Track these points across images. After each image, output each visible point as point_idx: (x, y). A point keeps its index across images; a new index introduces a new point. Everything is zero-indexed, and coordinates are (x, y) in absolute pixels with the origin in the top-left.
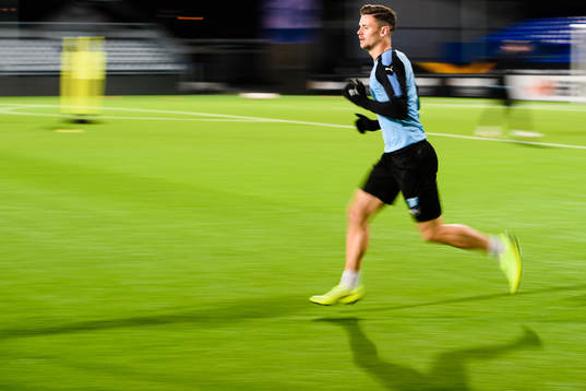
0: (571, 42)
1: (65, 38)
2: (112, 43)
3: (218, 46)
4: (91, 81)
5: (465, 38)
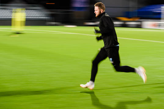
0: (162, 12)
1: (13, 9)
2: (28, 11)
3: (59, 12)
4: (21, 22)
5: (131, 10)
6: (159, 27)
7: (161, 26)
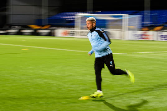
0: (75, 19)
5: (43, 18)
6: (73, 35)
7: (74, 34)
